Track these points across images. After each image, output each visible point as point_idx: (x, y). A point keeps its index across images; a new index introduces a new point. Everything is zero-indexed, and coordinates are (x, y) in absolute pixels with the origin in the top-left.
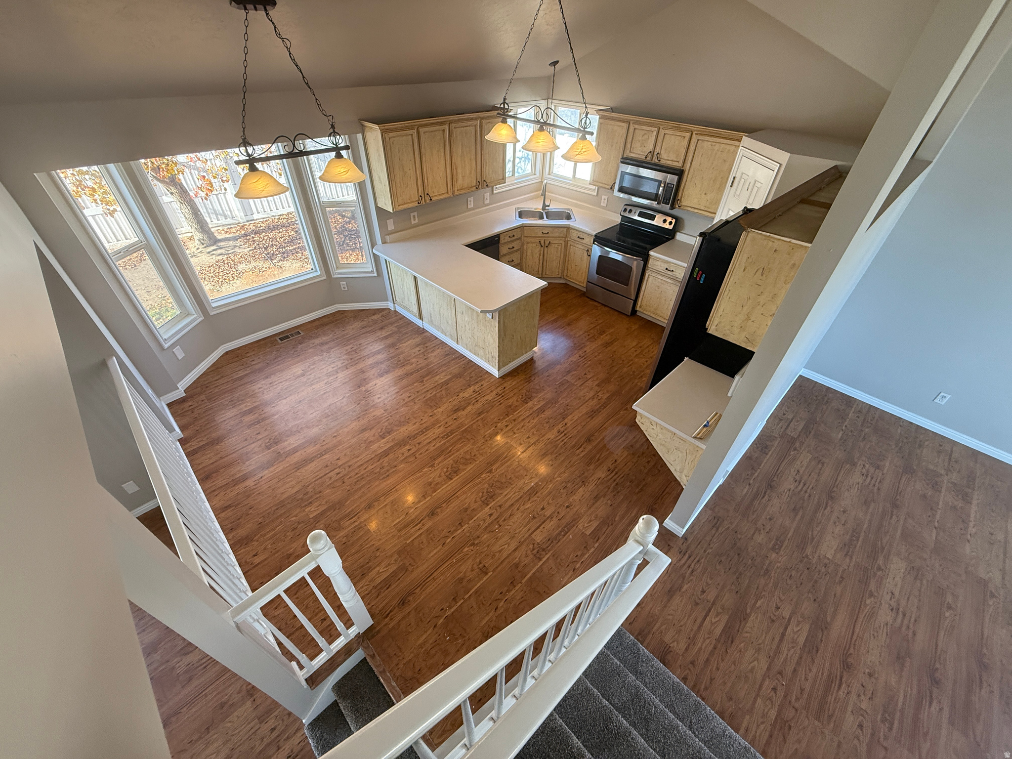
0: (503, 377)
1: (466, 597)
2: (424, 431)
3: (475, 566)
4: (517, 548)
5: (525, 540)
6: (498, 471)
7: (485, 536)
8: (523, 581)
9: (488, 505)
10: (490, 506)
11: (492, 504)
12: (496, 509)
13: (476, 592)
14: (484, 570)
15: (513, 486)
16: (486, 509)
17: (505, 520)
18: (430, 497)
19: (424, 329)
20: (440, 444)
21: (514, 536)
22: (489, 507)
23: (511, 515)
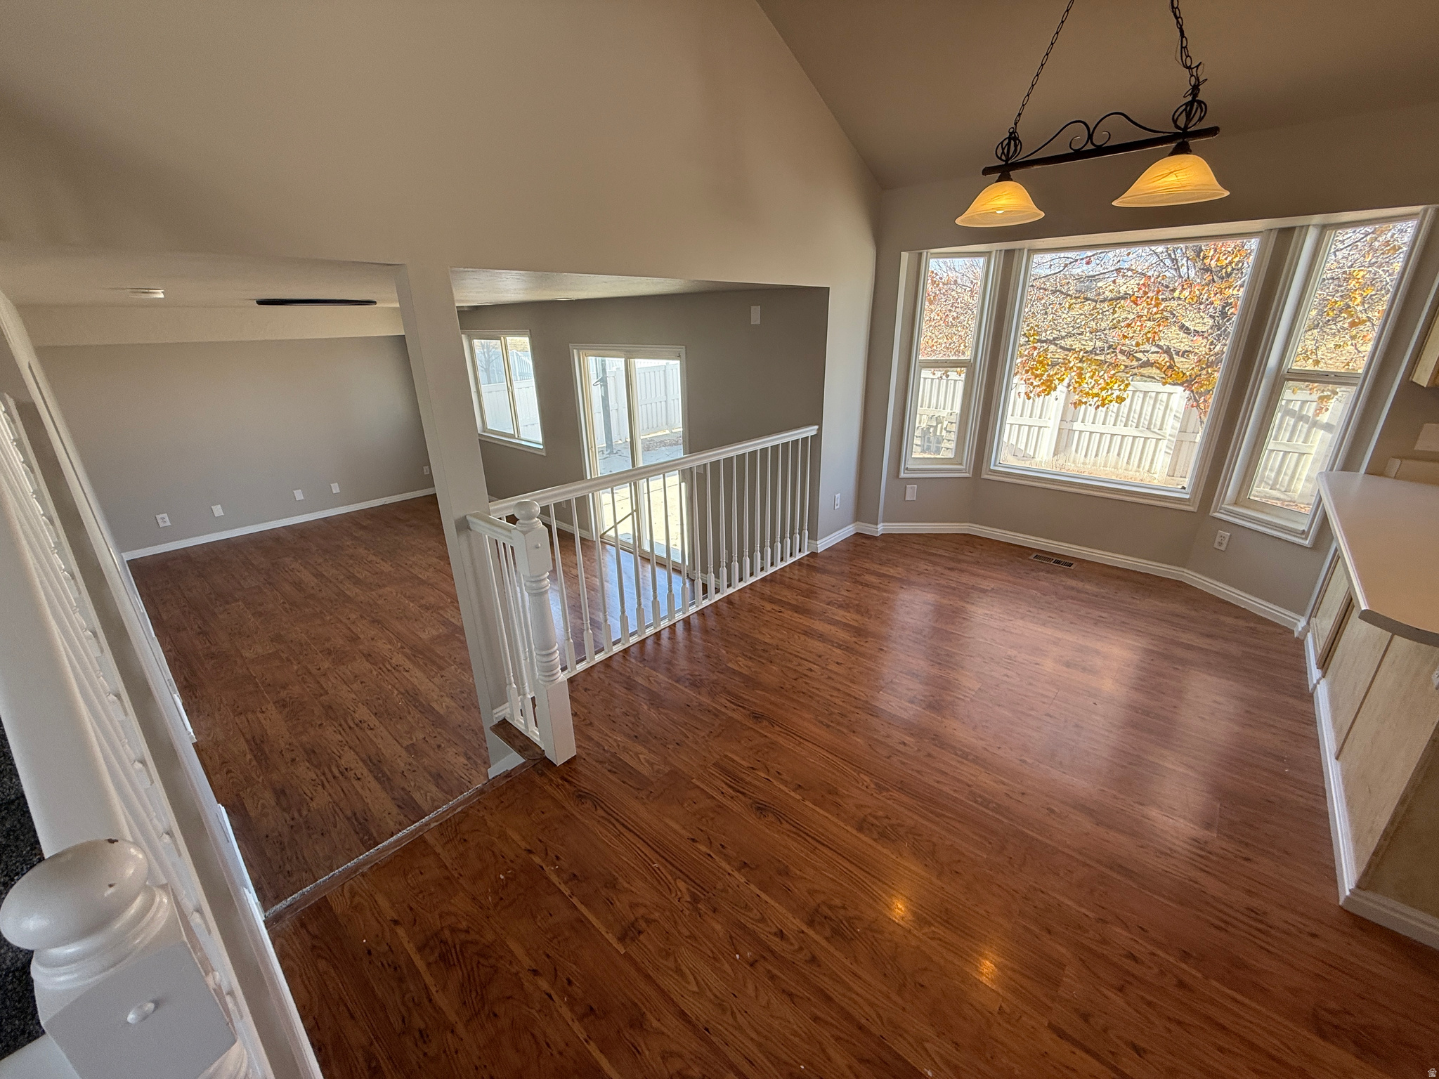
0: (1341, 907)
1: (575, 901)
2: (971, 757)
3: (642, 911)
4: (690, 1022)
5: (716, 1050)
6: (934, 943)
7: (718, 927)
8: (593, 1048)
9: (811, 923)
10: (811, 932)
11: (817, 937)
12: (801, 949)
13: (582, 921)
14: (631, 934)
15: (894, 997)
16: (797, 922)
17: (773, 977)
18: (798, 797)
19: (1311, 696)
20: (952, 793)
21: (724, 1010)
22: (804, 928)
23: (790, 995)
